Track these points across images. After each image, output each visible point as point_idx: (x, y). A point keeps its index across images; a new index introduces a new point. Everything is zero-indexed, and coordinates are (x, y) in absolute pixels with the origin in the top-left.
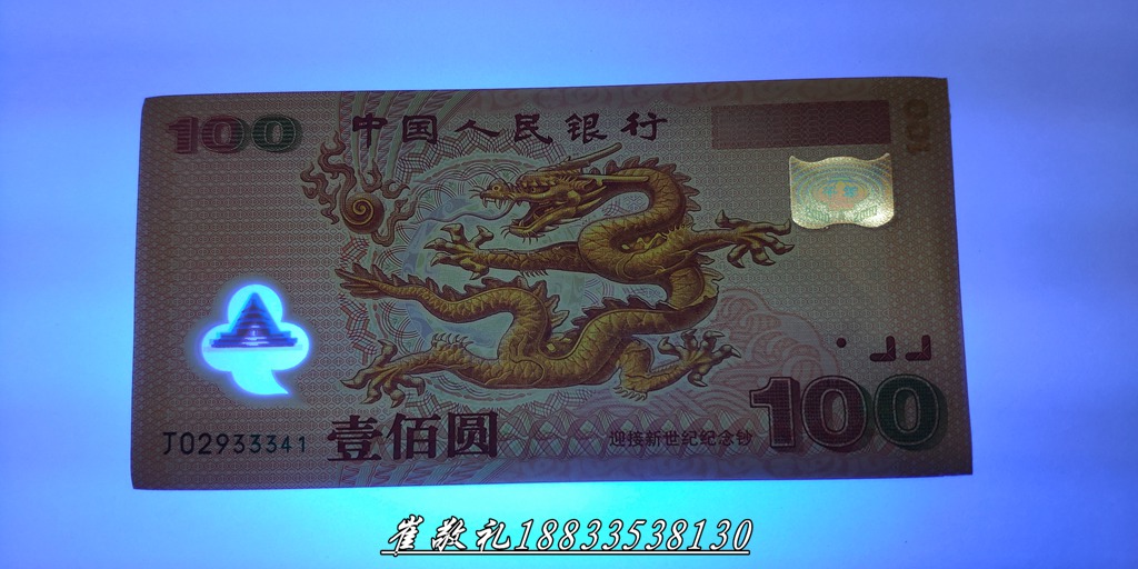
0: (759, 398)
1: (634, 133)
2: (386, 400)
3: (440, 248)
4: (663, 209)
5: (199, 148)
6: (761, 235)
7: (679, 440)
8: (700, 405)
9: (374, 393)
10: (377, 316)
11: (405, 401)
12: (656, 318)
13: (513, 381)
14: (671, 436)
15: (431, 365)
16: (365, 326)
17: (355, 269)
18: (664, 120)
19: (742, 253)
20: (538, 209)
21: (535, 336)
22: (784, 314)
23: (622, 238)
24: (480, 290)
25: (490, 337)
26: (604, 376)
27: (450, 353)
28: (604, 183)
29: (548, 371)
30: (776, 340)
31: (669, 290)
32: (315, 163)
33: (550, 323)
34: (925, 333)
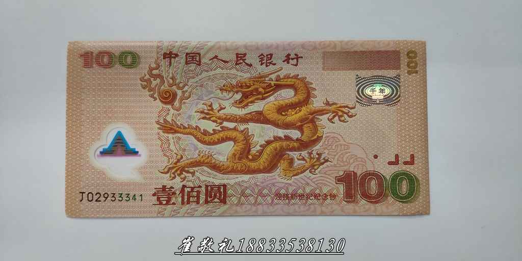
0: (339, 180)
1: (288, 63)
2: (178, 179)
3: (202, 112)
4: (301, 97)
5: (94, 66)
6: (343, 109)
7: (305, 198)
8: (314, 183)
9: (173, 176)
10: (174, 142)
11: (186, 180)
12: (296, 145)
13: (233, 171)
14: (301, 196)
15: (197, 164)
16: (169, 146)
17: (164, 121)
18: (302, 57)
19: (334, 117)
20: (245, 96)
21: (243, 152)
22: (351, 143)
23: (281, 110)
24: (220, 131)
25: (224, 152)
26: (273, 170)
27: (206, 159)
28: (275, 85)
29: (249, 167)
30: (348, 155)
31: (302, 133)
32: (146, 73)
33: (250, 146)
34: (412, 153)
